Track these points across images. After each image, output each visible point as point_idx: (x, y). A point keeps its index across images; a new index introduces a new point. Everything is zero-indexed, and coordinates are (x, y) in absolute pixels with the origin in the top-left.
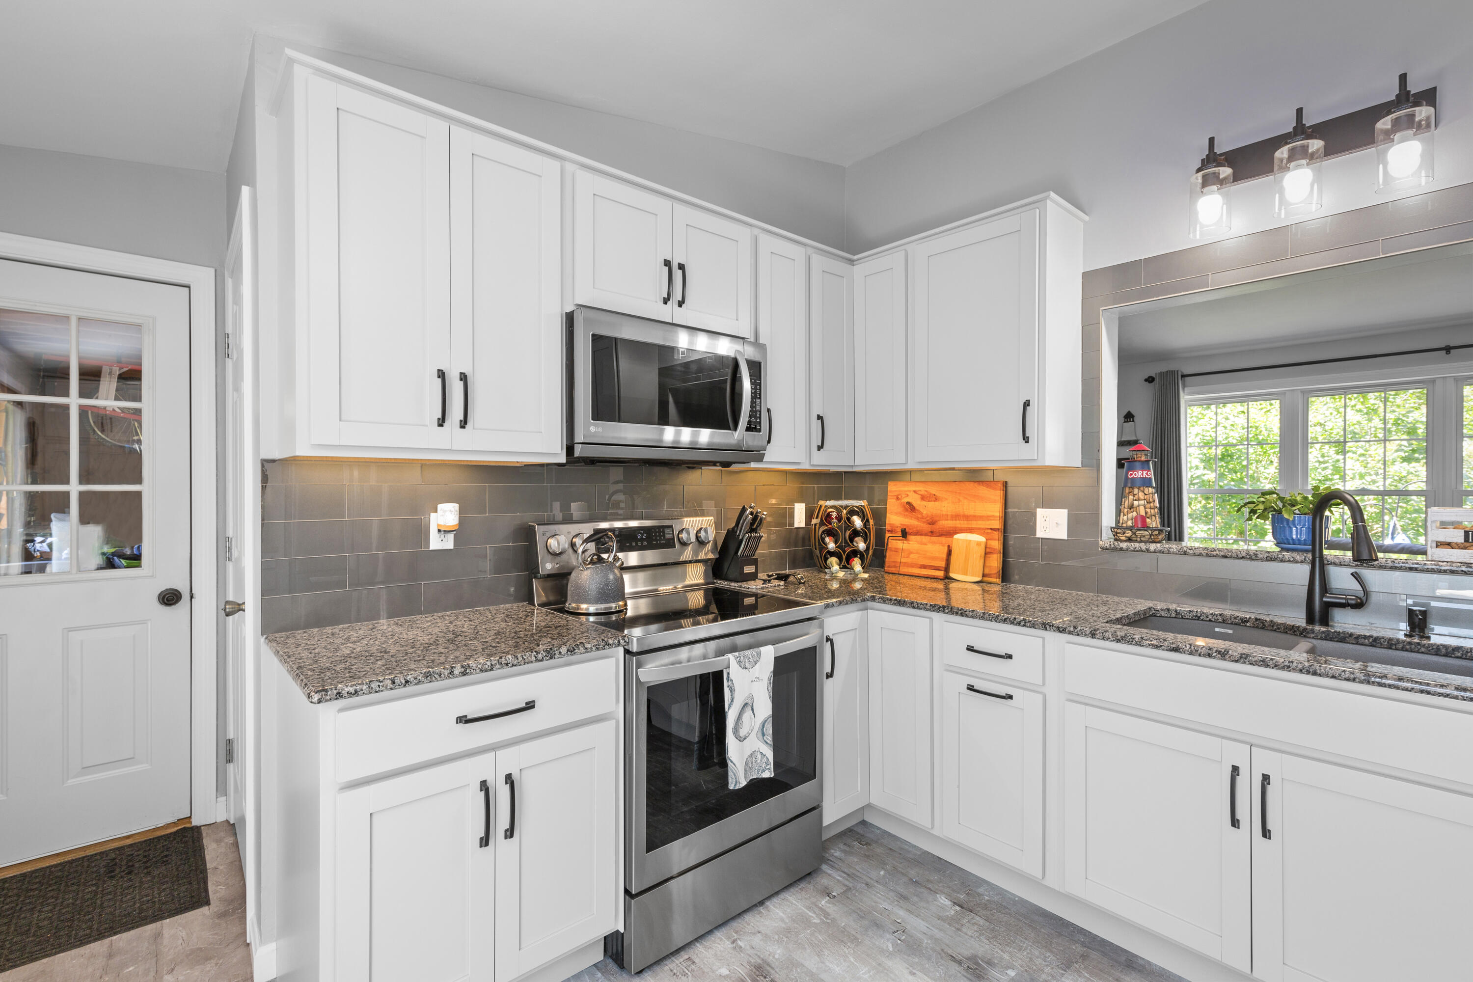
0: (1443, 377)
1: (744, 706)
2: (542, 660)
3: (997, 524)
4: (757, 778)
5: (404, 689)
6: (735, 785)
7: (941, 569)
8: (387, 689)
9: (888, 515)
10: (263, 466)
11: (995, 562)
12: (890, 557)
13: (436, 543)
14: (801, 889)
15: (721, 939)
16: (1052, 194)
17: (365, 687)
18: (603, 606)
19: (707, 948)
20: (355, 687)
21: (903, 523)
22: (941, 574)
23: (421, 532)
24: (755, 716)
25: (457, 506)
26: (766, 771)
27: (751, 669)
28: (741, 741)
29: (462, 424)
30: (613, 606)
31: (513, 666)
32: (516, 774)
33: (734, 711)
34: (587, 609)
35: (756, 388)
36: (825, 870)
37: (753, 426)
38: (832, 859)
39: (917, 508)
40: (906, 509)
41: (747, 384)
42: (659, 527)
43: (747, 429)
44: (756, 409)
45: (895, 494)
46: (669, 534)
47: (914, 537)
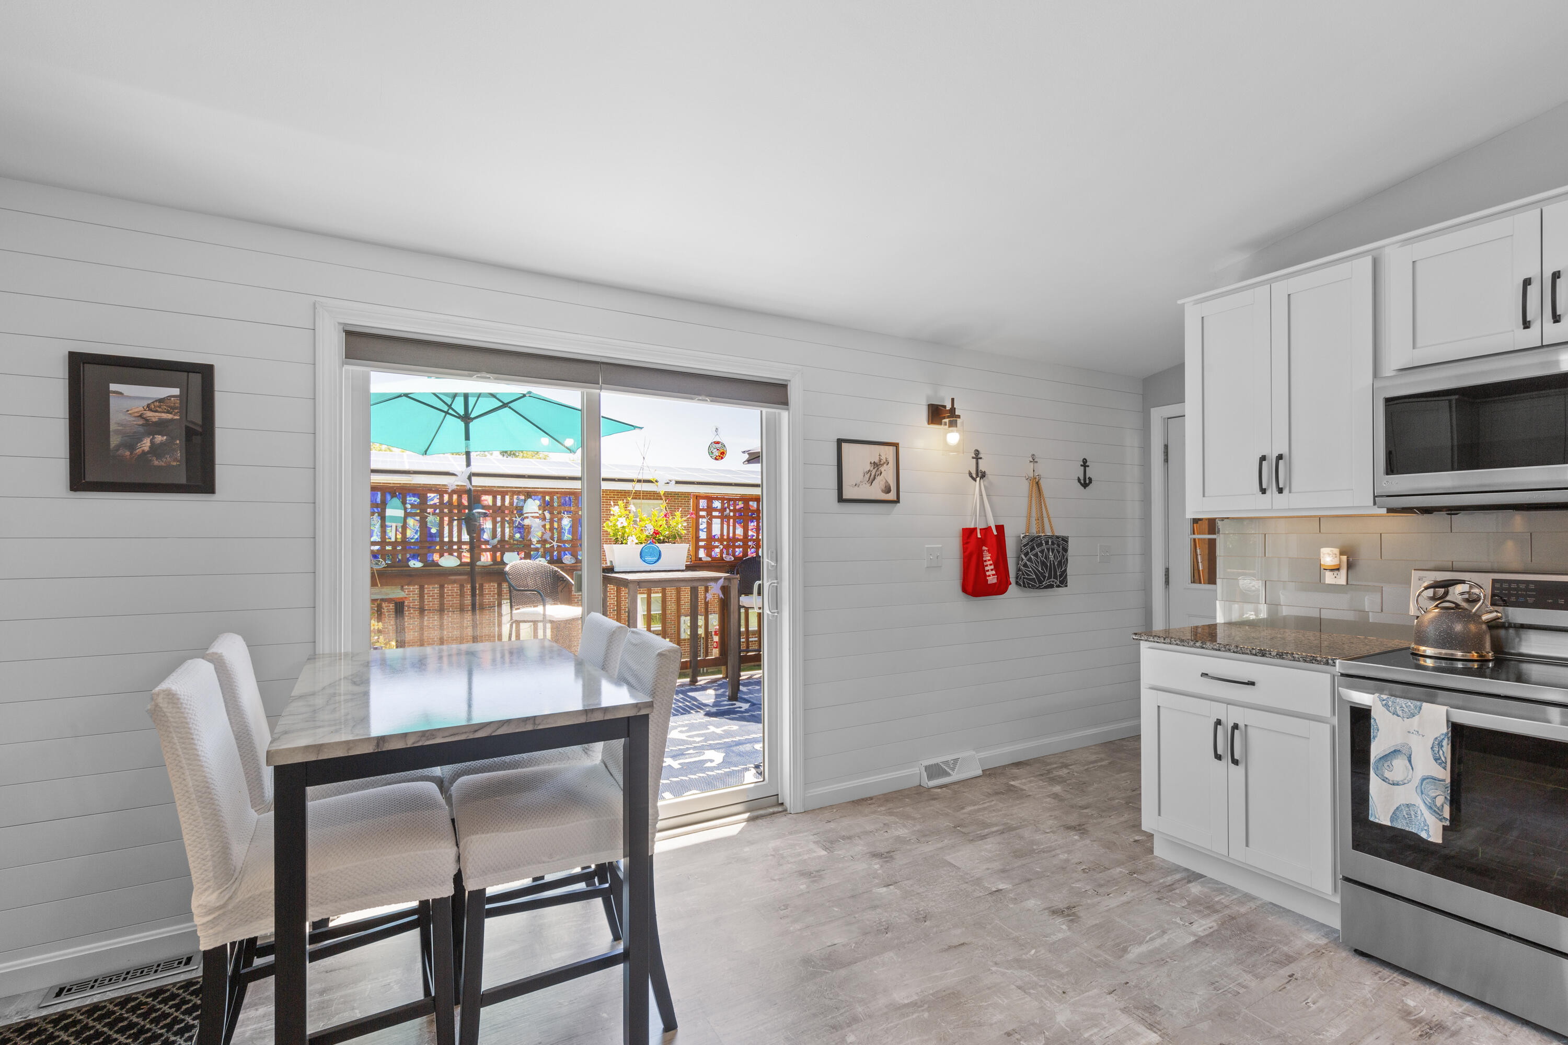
1: (1395, 751)
6: (1376, 819)
13: (1330, 579)
24: (1412, 769)
25: (1336, 551)
26: (1424, 831)
27: (1405, 719)
28: (1389, 783)
29: (1280, 491)
30: (1459, 654)
31: (1234, 652)
32: (1241, 725)
33: (1376, 750)
34: (1425, 651)
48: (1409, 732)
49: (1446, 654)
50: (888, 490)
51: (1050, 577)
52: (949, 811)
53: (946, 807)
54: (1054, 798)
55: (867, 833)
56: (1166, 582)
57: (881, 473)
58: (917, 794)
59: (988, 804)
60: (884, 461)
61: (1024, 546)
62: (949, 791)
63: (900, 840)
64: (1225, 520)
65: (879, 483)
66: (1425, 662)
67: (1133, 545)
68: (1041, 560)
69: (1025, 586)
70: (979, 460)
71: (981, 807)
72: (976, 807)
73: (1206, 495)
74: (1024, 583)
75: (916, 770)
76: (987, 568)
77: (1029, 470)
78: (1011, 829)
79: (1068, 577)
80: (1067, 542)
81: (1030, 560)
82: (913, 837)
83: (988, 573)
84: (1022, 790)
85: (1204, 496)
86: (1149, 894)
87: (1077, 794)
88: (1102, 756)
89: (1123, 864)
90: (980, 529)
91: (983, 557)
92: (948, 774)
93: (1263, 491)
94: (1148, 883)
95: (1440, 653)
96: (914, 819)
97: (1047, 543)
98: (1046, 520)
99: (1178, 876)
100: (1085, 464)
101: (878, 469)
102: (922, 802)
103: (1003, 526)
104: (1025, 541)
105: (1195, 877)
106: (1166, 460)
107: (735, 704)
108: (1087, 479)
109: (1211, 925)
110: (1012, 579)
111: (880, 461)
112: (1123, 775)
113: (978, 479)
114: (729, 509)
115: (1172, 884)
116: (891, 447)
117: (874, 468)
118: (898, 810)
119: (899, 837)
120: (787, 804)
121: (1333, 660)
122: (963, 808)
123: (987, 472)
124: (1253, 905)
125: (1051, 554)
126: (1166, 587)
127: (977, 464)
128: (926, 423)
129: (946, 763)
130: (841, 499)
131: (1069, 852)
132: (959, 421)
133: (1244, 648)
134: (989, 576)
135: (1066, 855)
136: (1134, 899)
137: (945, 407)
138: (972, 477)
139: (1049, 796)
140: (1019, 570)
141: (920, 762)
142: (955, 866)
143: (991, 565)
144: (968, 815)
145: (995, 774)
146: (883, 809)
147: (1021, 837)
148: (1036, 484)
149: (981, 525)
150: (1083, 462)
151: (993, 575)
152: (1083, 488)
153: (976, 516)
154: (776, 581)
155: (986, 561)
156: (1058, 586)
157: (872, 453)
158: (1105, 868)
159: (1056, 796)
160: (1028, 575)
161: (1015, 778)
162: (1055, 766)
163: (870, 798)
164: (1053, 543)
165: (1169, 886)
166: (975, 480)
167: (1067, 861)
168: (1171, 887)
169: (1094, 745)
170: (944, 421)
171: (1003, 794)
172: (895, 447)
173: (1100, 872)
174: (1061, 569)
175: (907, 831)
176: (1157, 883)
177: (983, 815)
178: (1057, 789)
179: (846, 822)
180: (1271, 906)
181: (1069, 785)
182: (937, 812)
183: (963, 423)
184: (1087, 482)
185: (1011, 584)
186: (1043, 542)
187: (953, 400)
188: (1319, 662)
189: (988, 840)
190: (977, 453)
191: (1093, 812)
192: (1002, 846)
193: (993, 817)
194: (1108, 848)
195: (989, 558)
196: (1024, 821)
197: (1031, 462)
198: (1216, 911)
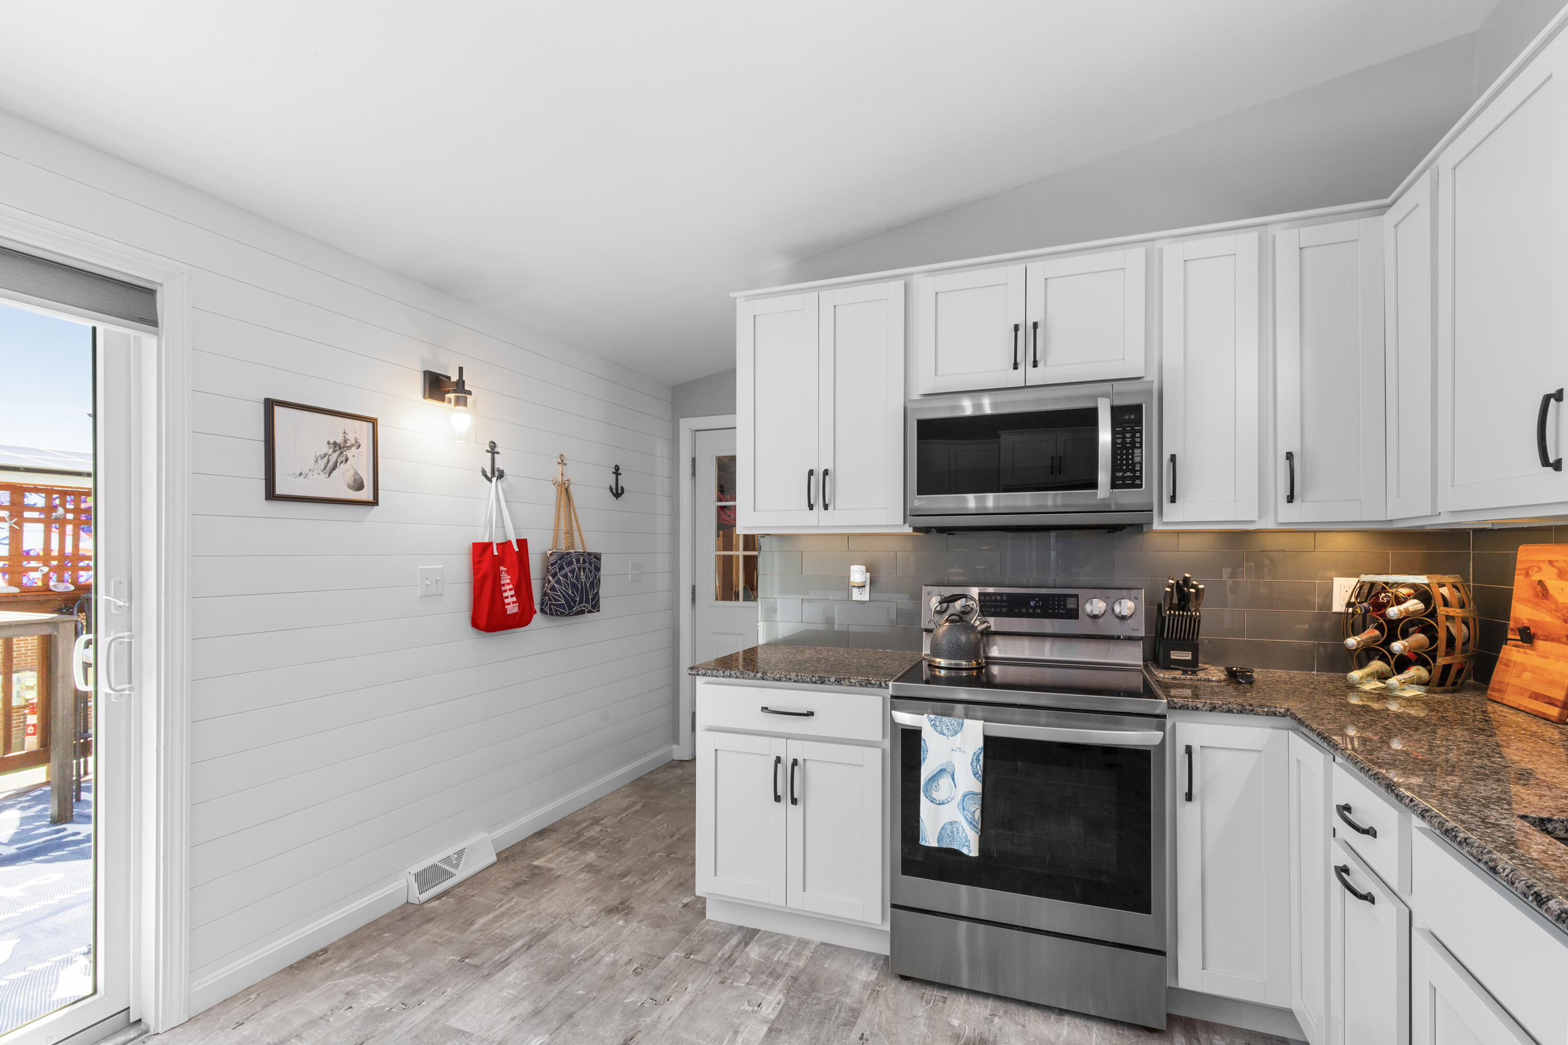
1: (941, 770)
7: (1557, 703)
9: (1513, 602)
12: (1499, 674)
13: (856, 595)
14: (1118, 1034)
15: (987, 1007)
18: (953, 662)
19: (967, 1002)
21: (1530, 617)
24: (955, 786)
25: (863, 568)
26: (966, 847)
27: (950, 737)
28: (936, 804)
29: (826, 507)
30: (964, 663)
31: (795, 681)
32: (800, 761)
33: (926, 771)
34: (939, 663)
35: (1133, 437)
36: (1176, 1040)
37: (1124, 482)
38: (1202, 1041)
39: (1551, 591)
40: (1537, 595)
41: (1105, 437)
42: (1059, 596)
43: (1114, 486)
44: (1133, 461)
45: (1526, 566)
46: (1071, 604)
47: (1540, 644)
48: (953, 750)
49: (956, 664)
50: (359, 485)
51: (581, 602)
52: (453, 935)
53: (447, 929)
54: (589, 872)
55: (313, 1023)
56: (692, 600)
57: (347, 460)
58: (403, 918)
59: (507, 906)
60: (353, 442)
61: (552, 565)
62: (452, 900)
63: (376, 1016)
64: (767, 537)
65: (344, 474)
66: (940, 672)
67: (662, 563)
68: (571, 582)
69: (551, 614)
70: (496, 455)
71: (497, 913)
72: (490, 916)
73: (757, 509)
74: (551, 610)
75: (400, 883)
76: (505, 594)
77: (556, 472)
78: (539, 936)
79: (601, 600)
80: (599, 559)
81: (558, 582)
82: (395, 1002)
83: (506, 601)
84: (550, 870)
85: (755, 511)
86: (710, 980)
87: (615, 858)
88: (634, 798)
89: (677, 944)
90: (497, 544)
91: (500, 580)
92: (452, 875)
93: (811, 507)
94: (706, 963)
95: (951, 664)
96: (398, 966)
97: (578, 561)
98: (576, 534)
99: (734, 941)
100: (617, 471)
101: (341, 453)
102: (411, 931)
103: (526, 540)
104: (553, 559)
105: (750, 935)
106: (694, 474)
107: (65, 829)
108: (619, 489)
109: (777, 1000)
110: (537, 607)
111: (345, 441)
112: (659, 818)
113: (494, 479)
114: (65, 508)
115: (731, 955)
116: (365, 424)
117: (334, 451)
118: (371, 959)
119: (371, 1010)
120: (150, 1020)
121: (885, 682)
122: (472, 923)
123: (506, 472)
124: (807, 953)
125: (582, 574)
126: (693, 606)
127: (493, 460)
128: (421, 396)
129: (447, 860)
130: (271, 494)
131: (615, 949)
132: (470, 399)
133: (804, 676)
134: (509, 604)
135: (612, 955)
136: (697, 994)
137: (449, 378)
138: (486, 476)
139: (582, 870)
140: (545, 594)
141: (408, 870)
142: (464, 1033)
143: (510, 590)
144: (480, 933)
145: (513, 856)
146: (345, 964)
147: (554, 946)
148: (565, 490)
149: (497, 539)
150: (616, 469)
151: (514, 603)
152: (615, 498)
153: (491, 527)
154: (126, 634)
155: (504, 585)
156: (590, 612)
157: (336, 428)
158: (659, 958)
159: (590, 868)
160: (556, 600)
161: (539, 854)
162: (584, 825)
163: (322, 950)
164: (584, 562)
165: (729, 958)
166: (490, 480)
167: (614, 963)
168: (729, 960)
169: (624, 786)
170: (447, 396)
171: (525, 883)
172: (371, 425)
173: (654, 967)
174: (594, 591)
175: (385, 994)
176: (715, 959)
177: (501, 926)
178: (591, 856)
179: (275, 1013)
180: (823, 947)
181: (603, 847)
182: (435, 942)
183: (475, 402)
184: (619, 492)
185: (535, 612)
186: (574, 560)
187: (461, 369)
188: (873, 685)
189: (510, 966)
190: (493, 445)
191: (635, 879)
192: (530, 969)
193: (515, 924)
194: (658, 926)
195: (509, 581)
196: (555, 918)
197: (559, 463)
198: (779, 976)
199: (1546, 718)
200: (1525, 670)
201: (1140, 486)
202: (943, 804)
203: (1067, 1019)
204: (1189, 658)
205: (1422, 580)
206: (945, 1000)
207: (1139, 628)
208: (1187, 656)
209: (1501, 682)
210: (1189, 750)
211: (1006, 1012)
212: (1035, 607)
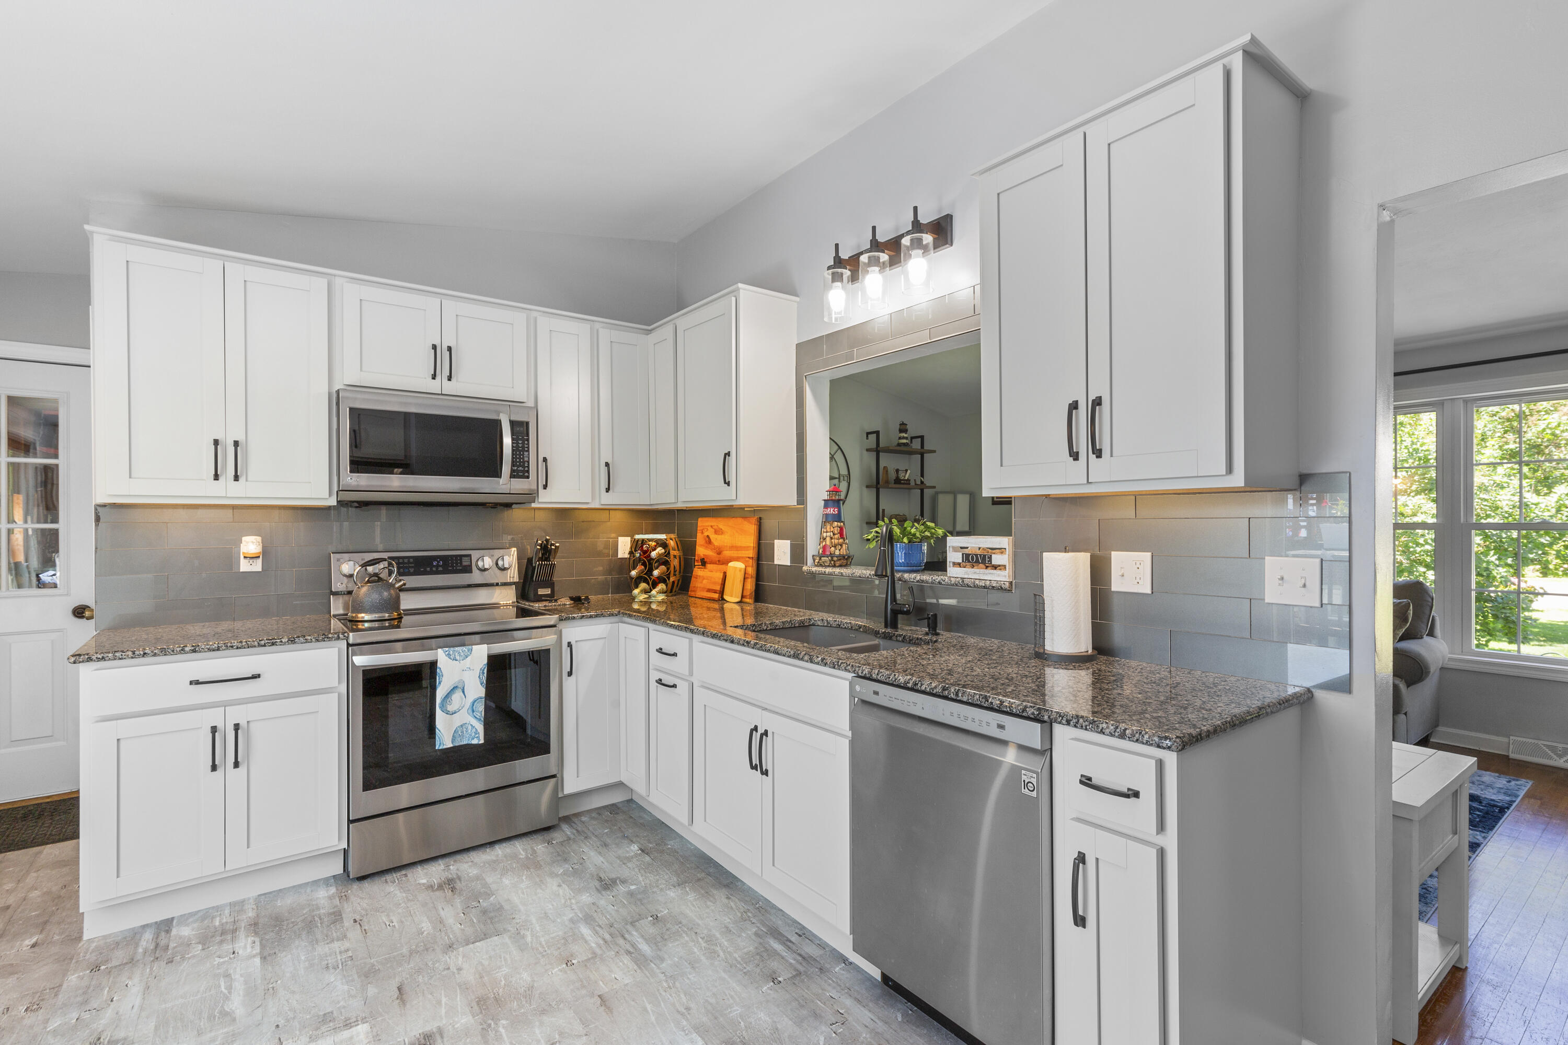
0: (1452, 399)
1: (454, 688)
2: (264, 645)
3: (751, 553)
4: (467, 745)
5: (143, 658)
6: (440, 746)
7: (717, 592)
8: (129, 658)
9: (696, 547)
10: (96, 509)
11: (750, 586)
12: (694, 583)
13: (245, 566)
15: (440, 864)
16: (740, 285)
17: (110, 655)
18: (380, 615)
19: (423, 868)
20: (102, 655)
21: (704, 554)
22: (716, 596)
23: (230, 557)
24: (466, 697)
25: (260, 539)
26: (472, 739)
27: (461, 662)
28: (449, 714)
29: (238, 478)
31: (237, 648)
32: (243, 723)
34: (363, 617)
35: (523, 443)
36: (563, 828)
37: (518, 474)
38: (576, 822)
39: (712, 540)
40: (706, 542)
41: (507, 441)
42: (456, 556)
43: (512, 476)
44: (523, 460)
45: (702, 528)
46: (465, 562)
47: (708, 566)
48: (464, 670)
86: (150, 967)
89: (66, 971)
93: (217, 477)
94: (129, 964)
99: (148, 935)
105: (165, 924)
109: (249, 940)
115: (157, 944)
121: (343, 634)
124: (249, 906)
133: (249, 641)
136: (146, 982)
158: (51, 989)
165: (155, 948)
168: (160, 948)
173: (56, 995)
176: (138, 956)
180: (262, 897)
188: (330, 639)
198: (233, 931)
199: (713, 600)
200: (704, 579)
201: (528, 477)
202: (455, 713)
203: (497, 847)
204: (549, 592)
205: (663, 536)
206: (406, 875)
207: (513, 575)
208: (548, 591)
209: (694, 587)
210: (570, 645)
211: (455, 861)
212: (438, 566)
